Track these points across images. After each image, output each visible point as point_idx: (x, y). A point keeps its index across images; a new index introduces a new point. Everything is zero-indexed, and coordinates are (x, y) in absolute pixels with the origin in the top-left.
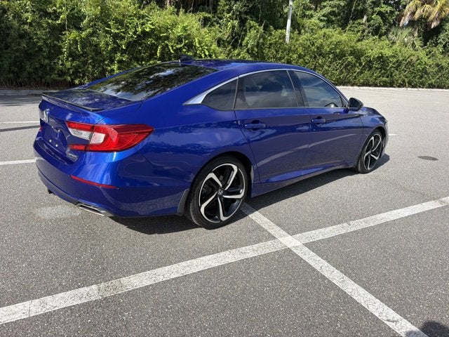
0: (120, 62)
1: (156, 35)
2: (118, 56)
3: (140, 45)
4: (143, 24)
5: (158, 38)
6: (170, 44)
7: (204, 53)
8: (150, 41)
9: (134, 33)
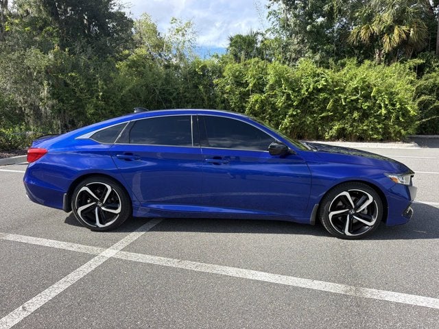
0: (292, 116)
1: (329, 90)
2: (290, 112)
3: (312, 100)
4: (317, 81)
5: (331, 92)
6: (343, 96)
7: (384, 102)
8: (322, 96)
9: (307, 90)
